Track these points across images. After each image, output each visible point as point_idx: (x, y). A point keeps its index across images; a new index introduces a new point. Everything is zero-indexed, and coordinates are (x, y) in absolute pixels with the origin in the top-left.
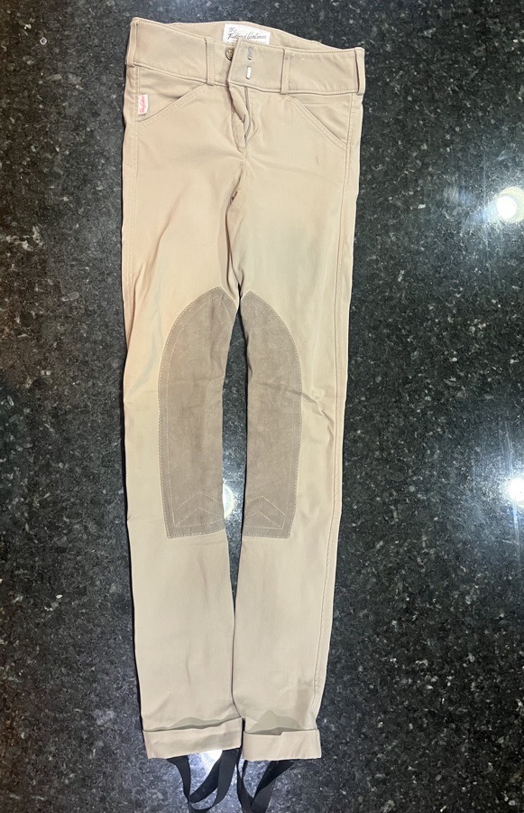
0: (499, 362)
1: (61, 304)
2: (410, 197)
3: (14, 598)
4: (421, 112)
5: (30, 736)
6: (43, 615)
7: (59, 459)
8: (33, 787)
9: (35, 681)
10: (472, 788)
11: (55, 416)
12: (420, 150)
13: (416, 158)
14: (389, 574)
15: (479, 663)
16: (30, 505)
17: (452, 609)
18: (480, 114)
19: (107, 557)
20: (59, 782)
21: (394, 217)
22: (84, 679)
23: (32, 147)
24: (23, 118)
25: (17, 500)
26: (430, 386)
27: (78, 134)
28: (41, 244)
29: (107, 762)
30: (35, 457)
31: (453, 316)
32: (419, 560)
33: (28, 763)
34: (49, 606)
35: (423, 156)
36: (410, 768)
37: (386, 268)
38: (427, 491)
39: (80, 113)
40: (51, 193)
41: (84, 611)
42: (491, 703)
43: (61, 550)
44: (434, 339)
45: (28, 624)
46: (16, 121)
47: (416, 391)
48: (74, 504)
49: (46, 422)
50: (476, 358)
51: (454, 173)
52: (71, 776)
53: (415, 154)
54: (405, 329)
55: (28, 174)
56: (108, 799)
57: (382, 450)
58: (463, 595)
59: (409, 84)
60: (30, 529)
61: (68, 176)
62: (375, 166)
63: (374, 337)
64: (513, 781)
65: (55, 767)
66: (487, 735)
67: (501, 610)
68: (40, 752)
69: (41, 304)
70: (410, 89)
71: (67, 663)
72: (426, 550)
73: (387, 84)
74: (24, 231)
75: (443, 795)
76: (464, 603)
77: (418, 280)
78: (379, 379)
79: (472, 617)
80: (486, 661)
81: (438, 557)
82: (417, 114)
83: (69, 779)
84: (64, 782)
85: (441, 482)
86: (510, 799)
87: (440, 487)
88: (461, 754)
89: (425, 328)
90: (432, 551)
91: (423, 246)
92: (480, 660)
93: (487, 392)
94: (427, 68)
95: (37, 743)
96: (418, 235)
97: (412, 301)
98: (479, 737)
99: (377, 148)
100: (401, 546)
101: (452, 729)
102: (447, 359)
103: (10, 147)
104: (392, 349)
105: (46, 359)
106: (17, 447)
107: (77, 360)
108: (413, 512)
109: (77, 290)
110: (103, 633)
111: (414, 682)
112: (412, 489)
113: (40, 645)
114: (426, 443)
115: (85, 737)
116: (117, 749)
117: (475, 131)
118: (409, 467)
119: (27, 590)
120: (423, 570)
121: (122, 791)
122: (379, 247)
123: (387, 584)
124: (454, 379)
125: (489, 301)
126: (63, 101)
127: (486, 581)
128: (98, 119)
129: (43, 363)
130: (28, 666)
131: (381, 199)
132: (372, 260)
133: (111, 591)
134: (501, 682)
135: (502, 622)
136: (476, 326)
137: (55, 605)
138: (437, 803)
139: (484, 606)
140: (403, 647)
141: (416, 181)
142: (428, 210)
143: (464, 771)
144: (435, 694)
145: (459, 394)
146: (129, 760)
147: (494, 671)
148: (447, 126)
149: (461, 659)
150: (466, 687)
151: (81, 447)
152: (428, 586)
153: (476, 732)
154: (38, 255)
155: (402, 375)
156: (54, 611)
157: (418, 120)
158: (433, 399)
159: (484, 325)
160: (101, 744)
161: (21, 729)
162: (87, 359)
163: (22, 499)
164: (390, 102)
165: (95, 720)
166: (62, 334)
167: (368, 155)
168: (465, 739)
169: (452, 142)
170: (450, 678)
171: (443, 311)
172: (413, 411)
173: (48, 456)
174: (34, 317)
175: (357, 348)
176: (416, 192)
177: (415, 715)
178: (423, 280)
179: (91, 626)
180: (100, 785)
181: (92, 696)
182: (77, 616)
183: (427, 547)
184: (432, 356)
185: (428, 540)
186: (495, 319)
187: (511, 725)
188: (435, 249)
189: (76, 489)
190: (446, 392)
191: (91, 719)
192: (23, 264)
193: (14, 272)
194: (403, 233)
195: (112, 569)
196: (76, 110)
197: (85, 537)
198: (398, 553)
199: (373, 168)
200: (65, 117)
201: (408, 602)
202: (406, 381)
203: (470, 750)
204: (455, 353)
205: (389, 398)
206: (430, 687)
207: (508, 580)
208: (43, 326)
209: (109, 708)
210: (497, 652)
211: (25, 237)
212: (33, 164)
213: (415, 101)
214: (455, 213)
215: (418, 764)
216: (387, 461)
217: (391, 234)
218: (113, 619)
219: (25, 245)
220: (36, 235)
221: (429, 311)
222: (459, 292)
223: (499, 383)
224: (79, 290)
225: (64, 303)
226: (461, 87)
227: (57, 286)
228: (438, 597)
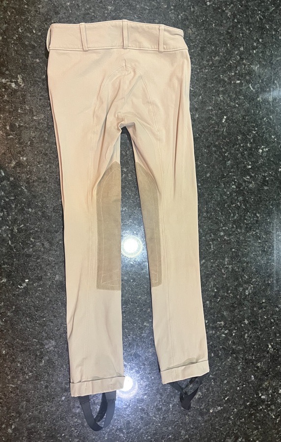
0: (273, 169)
1: (33, 120)
2: (232, 76)
3: (2, 280)
4: (241, 29)
5: (8, 353)
6: (18, 290)
7: (29, 206)
8: (9, 380)
9: (12, 324)
10: (242, 388)
11: (28, 183)
12: (239, 50)
13: (237, 54)
14: (207, 277)
15: (250, 324)
16: (12, 230)
17: (238, 297)
18: (274, 33)
19: (54, 261)
20: (23, 377)
21: (223, 86)
22: (39, 324)
23: (20, 29)
24: (15, 12)
25: (4, 227)
26: (236, 180)
27: (46, 24)
28: (23, 85)
29: (50, 367)
30: (16, 205)
31: (251, 143)
32: (223, 271)
33: (6, 367)
34: (21, 285)
35: (241, 54)
36: (211, 376)
37: (216, 114)
38: (230, 235)
39: (48, 12)
40: (29, 56)
41: (40, 289)
42: (255, 345)
43: (29, 256)
44: (239, 155)
45: (9, 294)
46: (11, 14)
47: (228, 182)
48: (37, 231)
49: (22, 186)
50: (261, 167)
51: (257, 65)
52: (30, 374)
53: (236, 52)
54: (224, 149)
55: (16, 44)
56: (49, 387)
57: (207, 212)
58: (244, 290)
59: (236, 12)
60: (12, 244)
61: (39, 47)
62: (214, 57)
63: (207, 151)
64: (264, 386)
65: (21, 369)
66: (252, 361)
67: (264, 298)
68: (13, 361)
69: (22, 120)
70: (236, 15)
71: (30, 316)
72: (227, 266)
73: (224, 11)
74: (13, 77)
75: (227, 391)
76: (245, 294)
77: (233, 122)
78: (208, 175)
79: (248, 301)
80: (253, 323)
81: (233, 269)
82: (239, 30)
83: (29, 376)
84: (26, 377)
85: (237, 231)
86: (262, 395)
87: (237, 234)
88: (238, 370)
89: (235, 149)
90: (230, 267)
91: (237, 103)
92: (251, 323)
93: (266, 185)
94: (247, 4)
95: (11, 357)
96: (235, 97)
97: (229, 134)
98: (247, 361)
99: (216, 47)
100: (214, 263)
101: (234, 357)
102: (245, 167)
103: (7, 29)
104: (217, 159)
105: (24, 151)
106: (5, 198)
107: (41, 153)
108: (222, 246)
109: (43, 114)
110: (50, 301)
111: (216, 333)
112: (222, 234)
113: (15, 306)
114: (231, 210)
115: (38, 354)
116: (56, 361)
117: (270, 42)
118: (221, 222)
119: (9, 276)
120: (225, 276)
121: (57, 383)
122: (214, 102)
123: (205, 282)
124: (249, 177)
125: (270, 136)
126: (39, 4)
127: (257, 283)
128: (59, 16)
129: (22, 153)
130: (8, 316)
131: (216, 76)
132: (209, 109)
133: (56, 279)
134: (261, 335)
135: (264, 304)
136: (262, 149)
137: (25, 285)
138: (224, 395)
139: (255, 296)
140: (211, 315)
141: (236, 67)
142: (241, 84)
143: (239, 379)
144: (226, 339)
145: (251, 186)
146: (62, 366)
147: (258, 329)
148: (255, 38)
149: (241, 322)
150: (243, 336)
151: (42, 201)
152: (227, 284)
153: (246, 359)
154: (21, 91)
155: (221, 173)
156: (24, 288)
157: (239, 33)
158: (237, 187)
159: (267, 149)
160: (47, 358)
161: (3, 349)
162: (47, 152)
163: (8, 227)
164: (225, 22)
165: (45, 345)
166: (33, 138)
167: (211, 50)
168: (240, 363)
169: (257, 47)
170: (235, 331)
171: (245, 140)
172: (225, 193)
173: (23, 205)
174: (18, 127)
175: (198, 157)
176: (236, 73)
177: (215, 349)
178: (236, 122)
179: (44, 297)
180: (46, 379)
181: (44, 333)
182: (36, 291)
183: (228, 264)
184: (238, 164)
185: (228, 261)
186: (273, 146)
187: (264, 357)
188: (244, 106)
189: (39, 223)
190: (243, 184)
191: (42, 344)
192: (12, 96)
193: (6, 100)
194: (227, 95)
195: (57, 267)
196: (46, 10)
197: (42, 249)
198: (212, 266)
199: (213, 58)
200: (39, 14)
201: (216, 292)
202: (223, 176)
203: (243, 368)
204: (250, 163)
205: (213, 185)
206: (224, 336)
207: (268, 283)
208: (23, 132)
209: (52, 340)
210: (260, 319)
211: (13, 80)
212: (19, 39)
213: (238, 22)
214: (256, 87)
215: (215, 374)
216: (210, 219)
217: (221, 96)
218: (57, 294)
219: (13, 85)
220: (20, 80)
221: (238, 140)
222: (255, 131)
223: (272, 181)
224: (44, 113)
225: (35, 120)
226: (264, 16)
227: (31, 110)
228: (232, 290)
